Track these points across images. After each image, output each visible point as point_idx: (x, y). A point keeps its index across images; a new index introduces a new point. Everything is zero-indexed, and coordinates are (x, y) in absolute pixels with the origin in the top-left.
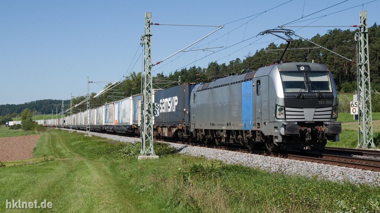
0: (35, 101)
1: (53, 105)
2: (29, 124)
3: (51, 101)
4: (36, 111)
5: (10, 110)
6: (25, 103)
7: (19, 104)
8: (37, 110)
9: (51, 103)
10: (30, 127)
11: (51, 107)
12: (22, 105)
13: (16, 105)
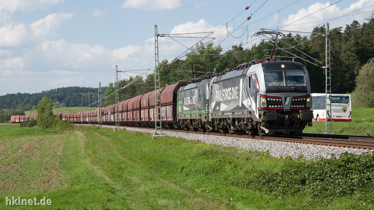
2: (48, 119)
4: (58, 103)
5: (22, 101)
6: (43, 92)
7: (34, 93)
8: (60, 101)
9: (77, 92)
10: (50, 123)
11: (78, 97)
13: (31, 94)
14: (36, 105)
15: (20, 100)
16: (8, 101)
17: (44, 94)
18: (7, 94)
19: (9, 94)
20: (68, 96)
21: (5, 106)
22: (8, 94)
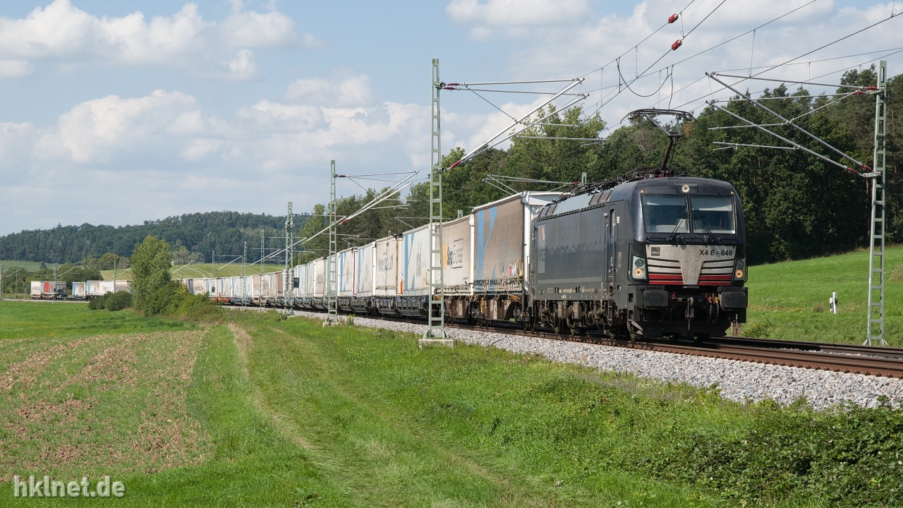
0: (180, 215)
1: (242, 230)
2: (158, 292)
3: (234, 218)
4: (183, 250)
5: (94, 245)
6: (146, 223)
7: (123, 226)
8: (189, 248)
9: (232, 225)
10: (163, 303)
11: (233, 239)
12: (136, 228)
13: (116, 227)
14: (129, 254)
15: (88, 242)
16: (60, 244)
17: (149, 227)
18: (56, 226)
19: (63, 226)
20: (210, 236)
21: (52, 255)
22: (60, 226)
